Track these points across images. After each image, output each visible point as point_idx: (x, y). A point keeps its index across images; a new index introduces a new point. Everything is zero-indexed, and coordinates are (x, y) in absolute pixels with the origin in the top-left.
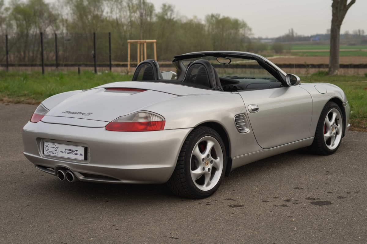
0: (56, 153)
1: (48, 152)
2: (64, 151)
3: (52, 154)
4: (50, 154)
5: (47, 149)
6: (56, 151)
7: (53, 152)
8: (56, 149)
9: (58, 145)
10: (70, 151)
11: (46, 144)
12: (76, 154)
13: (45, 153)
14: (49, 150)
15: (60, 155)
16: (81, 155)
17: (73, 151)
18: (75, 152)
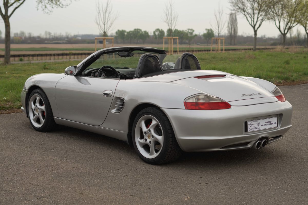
0: (258, 128)
1: (251, 129)
2: (264, 124)
3: (254, 130)
4: (253, 130)
5: (250, 127)
6: (258, 126)
7: (255, 128)
8: (258, 125)
9: (259, 121)
10: (268, 123)
11: (249, 123)
12: (272, 124)
13: (248, 130)
14: (252, 128)
15: (262, 128)
16: (275, 123)
17: (270, 122)
18: (271, 123)
